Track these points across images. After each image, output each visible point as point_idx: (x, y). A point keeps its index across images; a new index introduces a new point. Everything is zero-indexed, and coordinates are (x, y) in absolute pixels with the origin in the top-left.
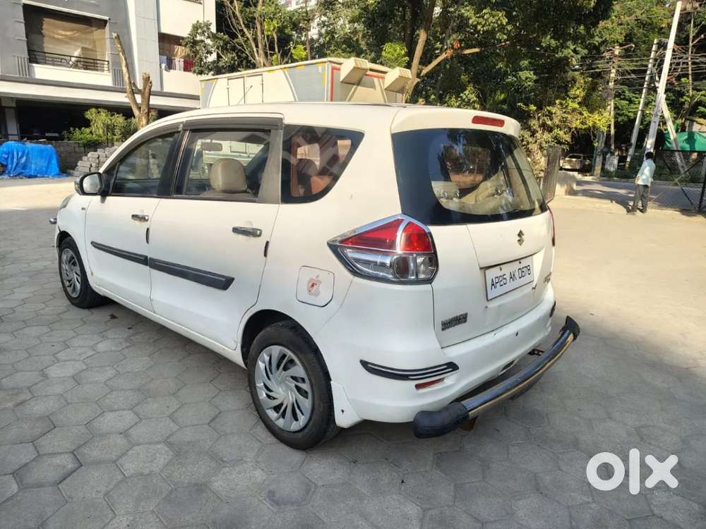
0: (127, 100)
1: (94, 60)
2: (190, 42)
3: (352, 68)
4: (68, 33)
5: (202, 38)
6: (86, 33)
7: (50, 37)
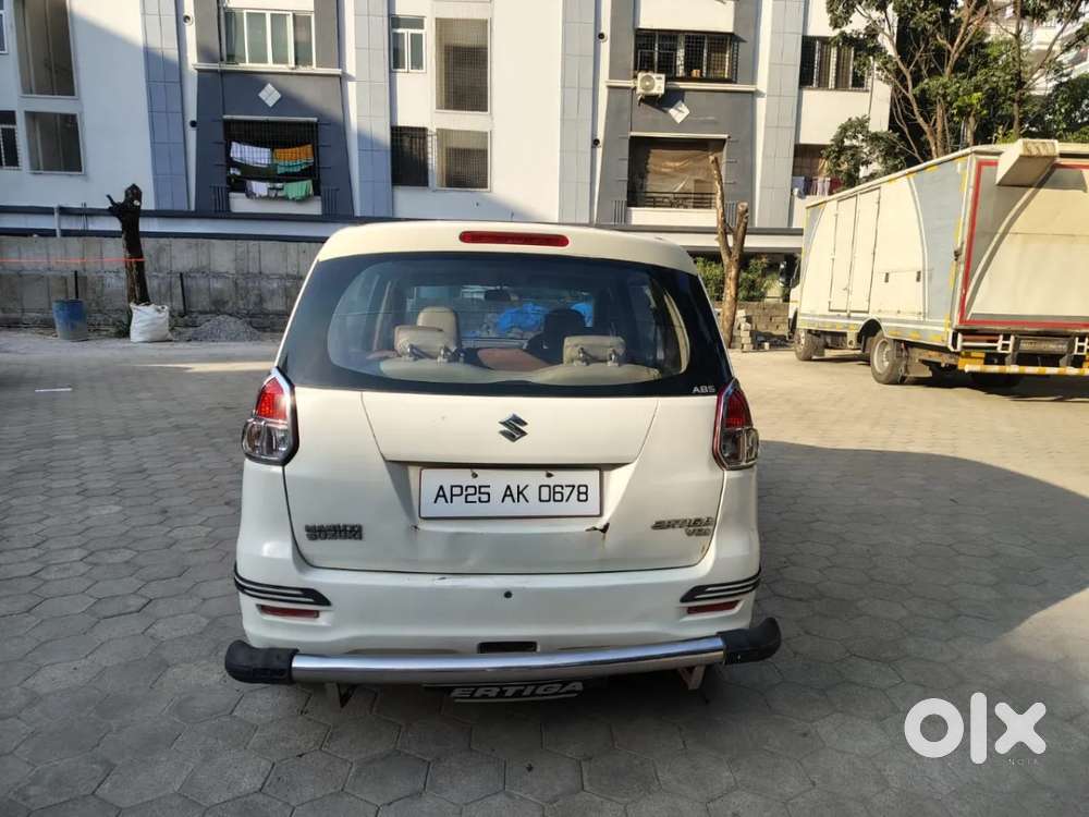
0: (717, 244)
1: (702, 194)
2: (834, 152)
3: (1017, 157)
4: (677, 164)
5: (855, 142)
6: (700, 160)
7: (656, 173)
